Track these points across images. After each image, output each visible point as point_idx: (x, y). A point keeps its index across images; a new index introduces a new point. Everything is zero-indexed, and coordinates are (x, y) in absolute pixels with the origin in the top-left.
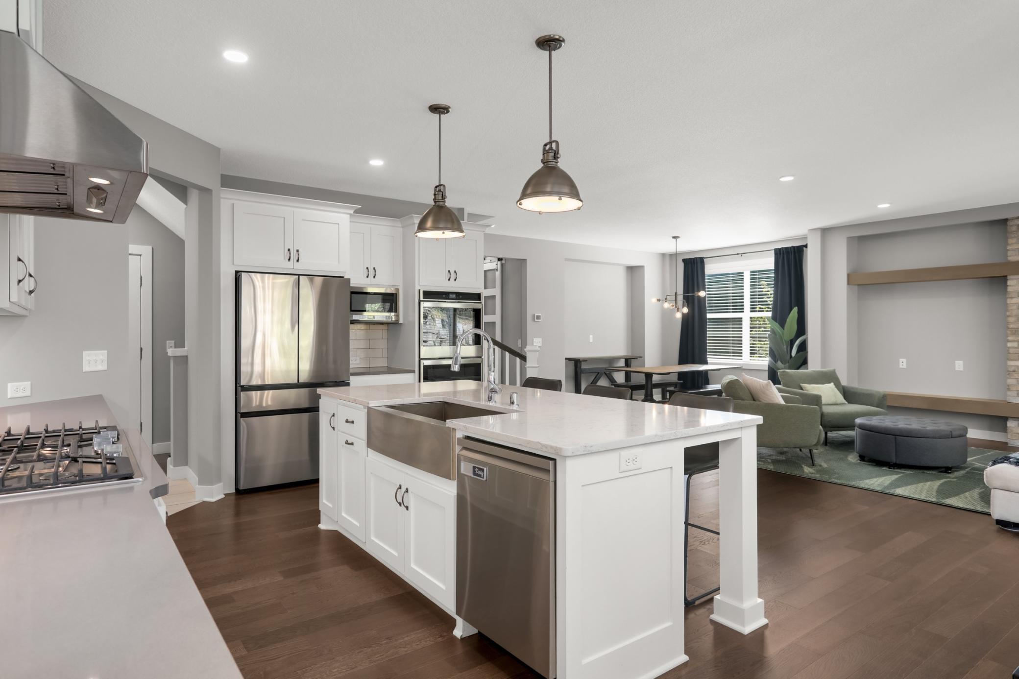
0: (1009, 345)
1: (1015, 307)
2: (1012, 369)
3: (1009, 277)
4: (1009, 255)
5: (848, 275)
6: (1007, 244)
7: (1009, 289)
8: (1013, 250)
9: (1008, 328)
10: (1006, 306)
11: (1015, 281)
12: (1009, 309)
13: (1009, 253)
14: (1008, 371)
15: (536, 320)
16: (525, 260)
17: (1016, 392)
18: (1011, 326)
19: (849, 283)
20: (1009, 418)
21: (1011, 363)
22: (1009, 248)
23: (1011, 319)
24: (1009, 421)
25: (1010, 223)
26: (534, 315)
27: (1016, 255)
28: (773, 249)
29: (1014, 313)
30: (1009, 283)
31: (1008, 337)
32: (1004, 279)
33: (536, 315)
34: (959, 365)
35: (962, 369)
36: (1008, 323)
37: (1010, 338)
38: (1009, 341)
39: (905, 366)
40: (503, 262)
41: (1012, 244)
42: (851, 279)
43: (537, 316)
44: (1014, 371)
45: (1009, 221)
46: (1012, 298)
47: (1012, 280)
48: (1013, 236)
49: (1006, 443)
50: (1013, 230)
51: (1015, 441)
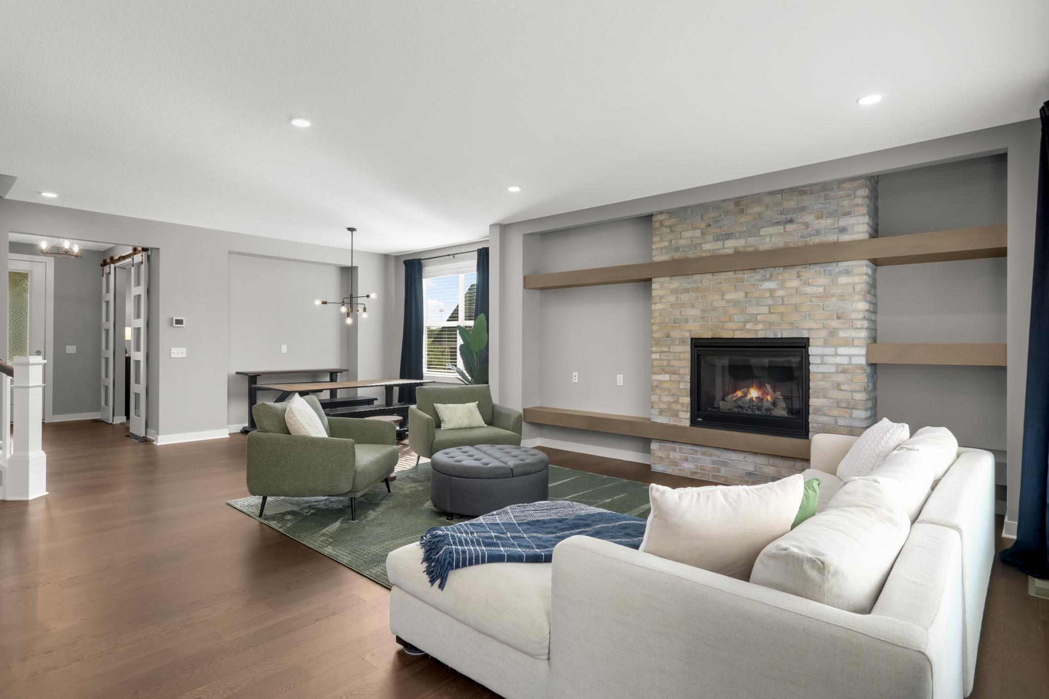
0: (654, 356)
1: (657, 314)
2: (655, 384)
3: (654, 280)
4: (653, 255)
5: (525, 278)
6: (652, 243)
7: (654, 293)
8: (656, 249)
9: (652, 337)
10: (649, 313)
11: (658, 284)
12: (654, 316)
13: (654, 252)
14: (652, 386)
15: (174, 325)
16: (159, 249)
17: (658, 410)
18: (655, 335)
19: (525, 287)
20: (652, 440)
21: (656, 377)
22: (654, 246)
23: (655, 328)
24: (652, 443)
25: (655, 219)
26: (172, 319)
27: (659, 255)
28: (477, 249)
29: (657, 320)
30: (654, 286)
31: (652, 348)
32: (649, 281)
33: (174, 319)
34: (620, 379)
35: (622, 384)
36: (652, 332)
37: (654, 349)
38: (653, 352)
39: (577, 381)
40: (149, 253)
41: (656, 242)
42: (527, 283)
43: (176, 320)
44: (657, 386)
45: (654, 217)
46: (655, 303)
47: (656, 283)
48: (657, 233)
49: (649, 466)
50: (656, 227)
51: (657, 466)
